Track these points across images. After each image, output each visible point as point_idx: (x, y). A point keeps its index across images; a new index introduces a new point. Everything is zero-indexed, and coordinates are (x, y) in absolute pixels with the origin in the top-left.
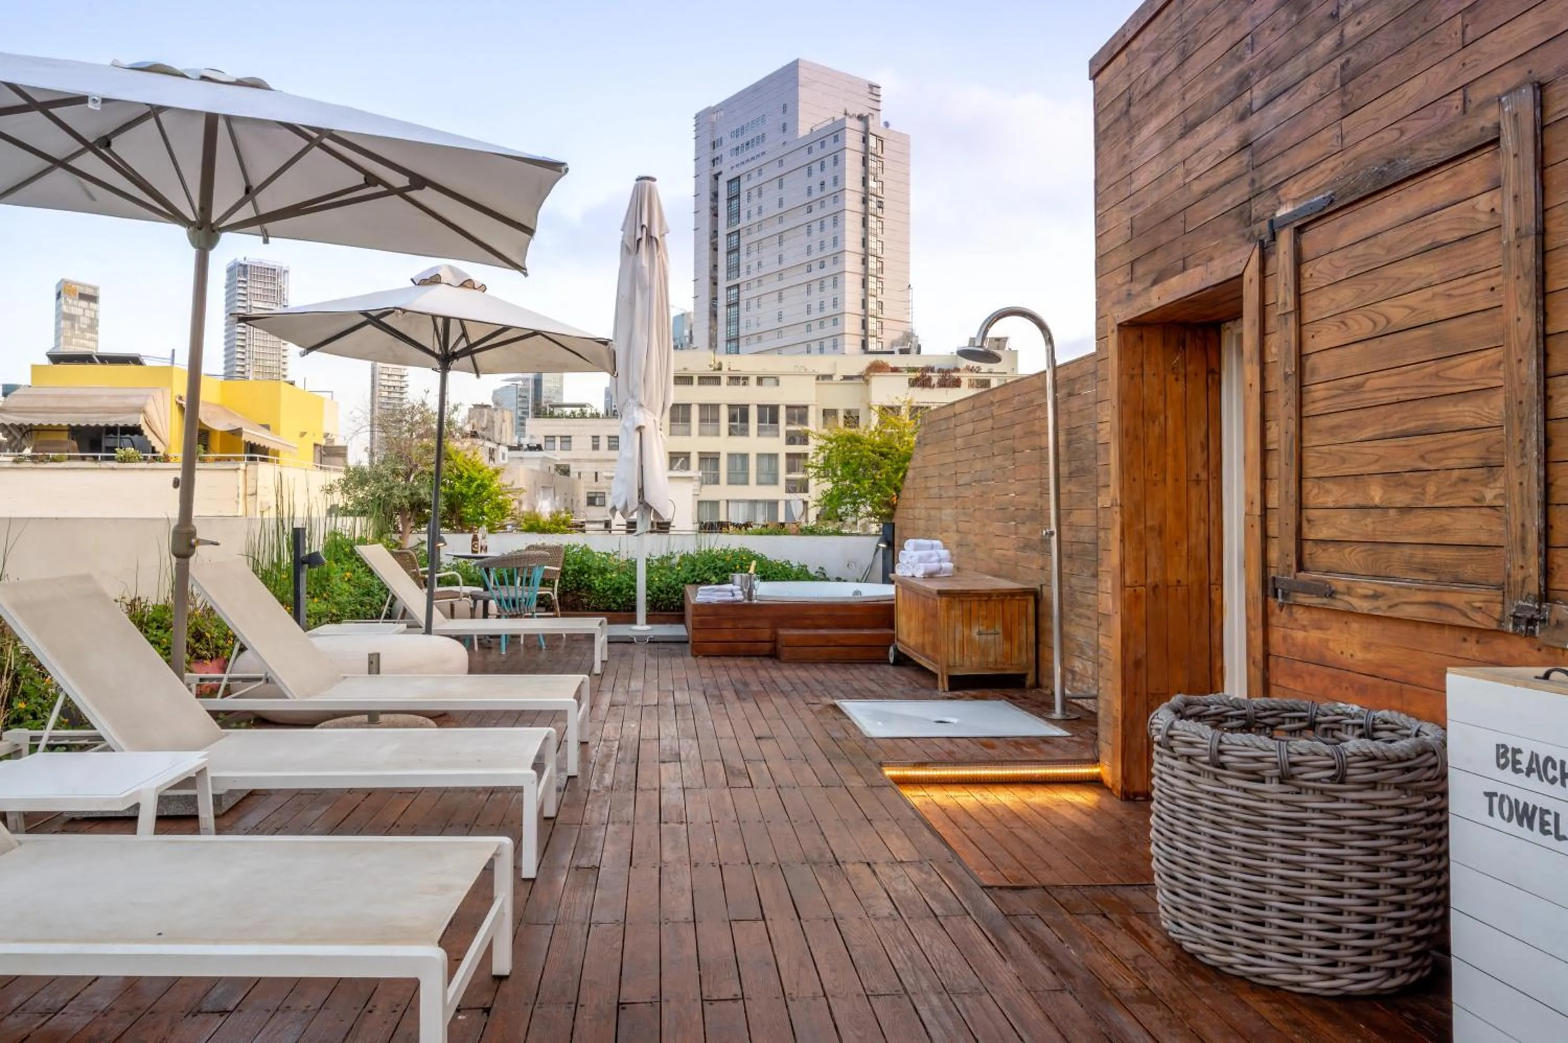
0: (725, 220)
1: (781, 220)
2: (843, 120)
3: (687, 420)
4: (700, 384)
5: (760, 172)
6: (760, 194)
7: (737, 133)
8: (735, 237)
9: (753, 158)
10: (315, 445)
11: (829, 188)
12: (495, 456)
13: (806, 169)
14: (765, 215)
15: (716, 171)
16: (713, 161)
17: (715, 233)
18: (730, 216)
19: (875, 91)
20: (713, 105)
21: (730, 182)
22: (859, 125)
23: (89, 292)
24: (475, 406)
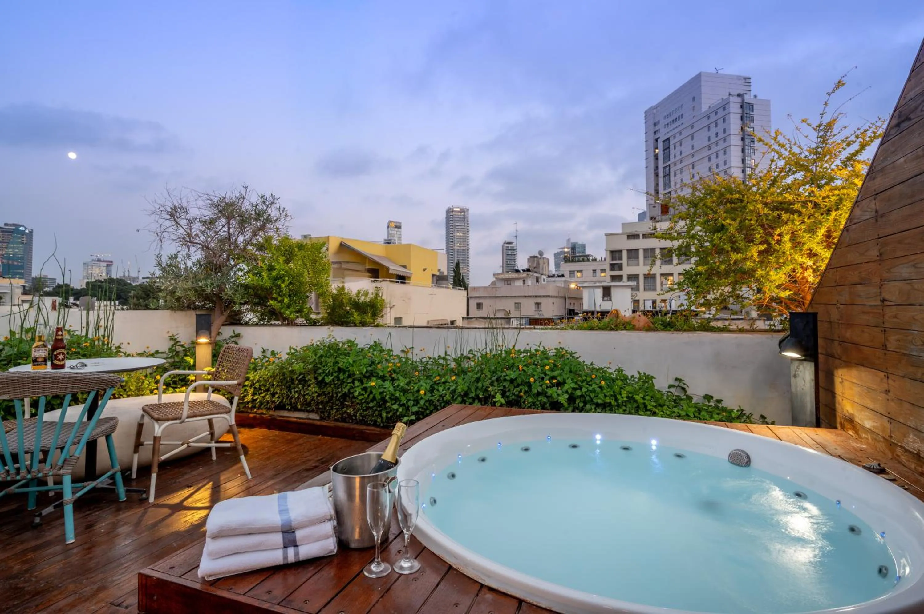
0: (662, 160)
1: (693, 156)
2: (728, 99)
3: (637, 257)
4: (643, 238)
5: (681, 134)
6: (681, 145)
7: (667, 117)
8: (667, 169)
9: (677, 127)
10: (433, 275)
11: (721, 135)
12: (539, 280)
13: (707, 128)
14: (683, 155)
15: (657, 137)
16: (655, 132)
17: (657, 168)
18: (664, 159)
19: (748, 80)
20: (654, 105)
21: (664, 141)
22: (739, 100)
23: (398, 225)
24: (531, 257)
